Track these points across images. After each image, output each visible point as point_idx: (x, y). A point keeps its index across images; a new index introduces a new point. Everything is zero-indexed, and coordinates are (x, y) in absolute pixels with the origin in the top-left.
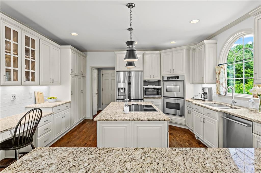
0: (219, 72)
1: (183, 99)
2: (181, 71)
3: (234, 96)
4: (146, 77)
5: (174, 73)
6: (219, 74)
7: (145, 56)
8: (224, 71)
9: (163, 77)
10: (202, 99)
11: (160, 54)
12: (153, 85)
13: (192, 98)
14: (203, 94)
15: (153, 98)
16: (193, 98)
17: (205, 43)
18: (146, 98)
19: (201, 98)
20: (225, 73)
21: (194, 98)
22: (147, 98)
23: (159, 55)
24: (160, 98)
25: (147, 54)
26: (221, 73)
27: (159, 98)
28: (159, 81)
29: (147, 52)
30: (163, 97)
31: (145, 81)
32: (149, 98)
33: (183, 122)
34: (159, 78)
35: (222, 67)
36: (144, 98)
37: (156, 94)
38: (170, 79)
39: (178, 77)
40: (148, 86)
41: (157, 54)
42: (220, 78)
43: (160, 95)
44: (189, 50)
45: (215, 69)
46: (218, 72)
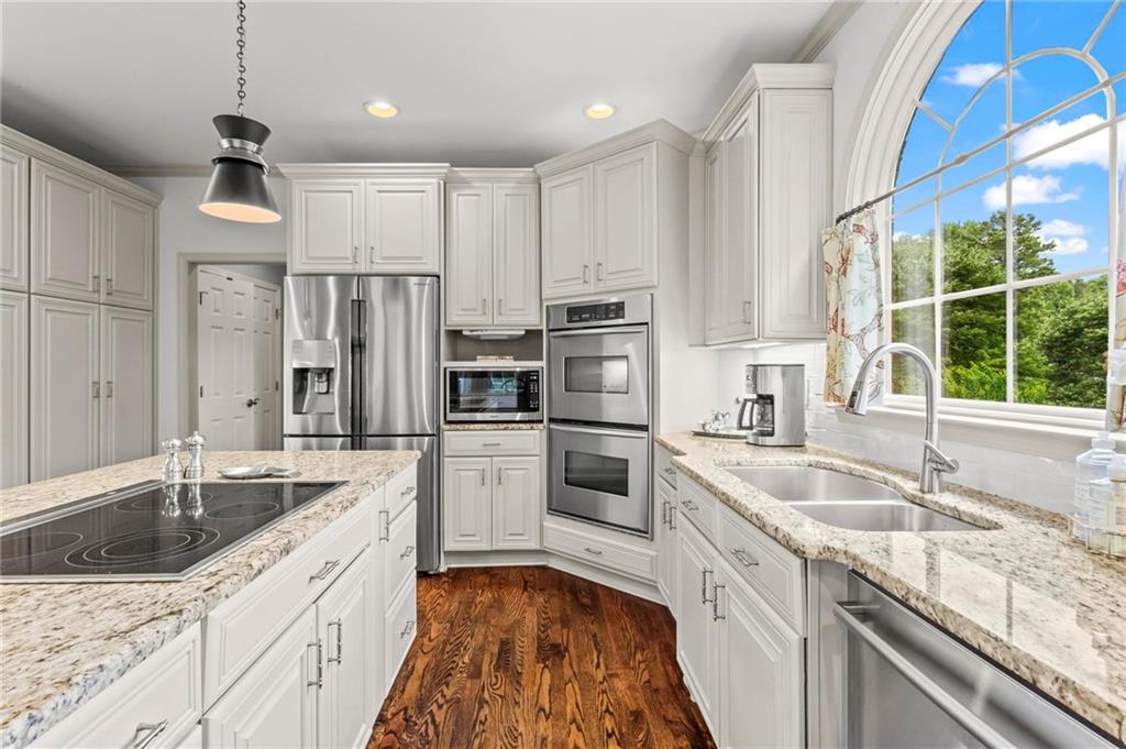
0: (845, 261)
1: (644, 434)
2: (638, 269)
3: (937, 416)
4: (464, 310)
5: (601, 284)
6: (844, 273)
7: (454, 196)
8: (875, 250)
9: (547, 307)
10: (743, 433)
11: (538, 182)
12: (501, 355)
13: (698, 430)
14: (749, 404)
15: (495, 426)
16: (704, 426)
17: (762, 86)
18: (453, 426)
19: (741, 427)
20: (877, 265)
21: (707, 428)
22: (459, 426)
23: (531, 192)
24: (535, 425)
25: (464, 183)
26: (855, 269)
27: (528, 426)
28: (533, 335)
29: (463, 172)
30: (551, 420)
31: (455, 335)
32: (472, 426)
33: (644, 571)
34: (533, 319)
35: (859, 229)
36: (447, 427)
37: (515, 405)
38: (581, 320)
39: (623, 309)
40: (475, 360)
41: (520, 181)
42: (849, 299)
43: (536, 410)
44: (688, 156)
45: (821, 246)
46: (836, 264)
